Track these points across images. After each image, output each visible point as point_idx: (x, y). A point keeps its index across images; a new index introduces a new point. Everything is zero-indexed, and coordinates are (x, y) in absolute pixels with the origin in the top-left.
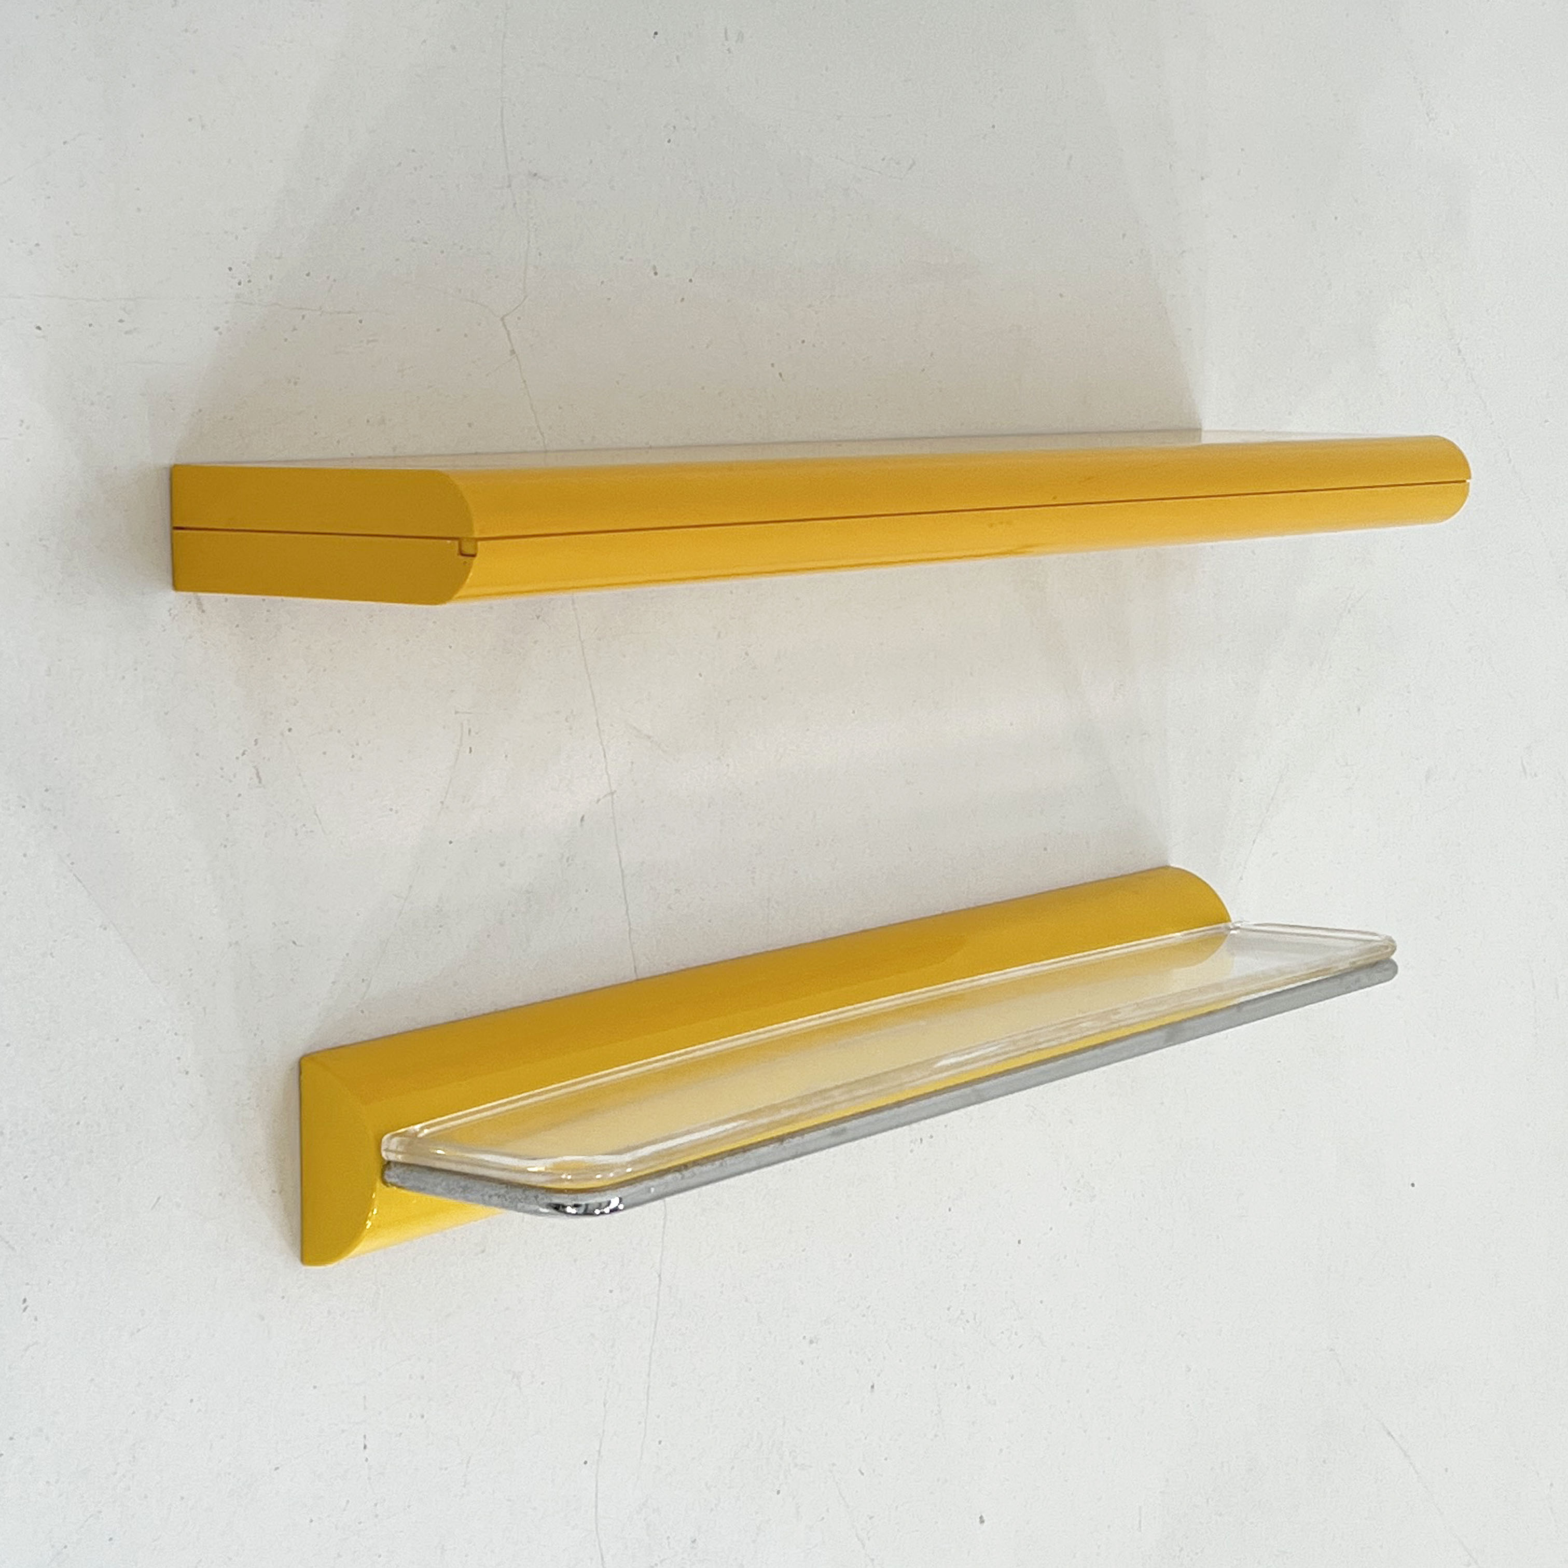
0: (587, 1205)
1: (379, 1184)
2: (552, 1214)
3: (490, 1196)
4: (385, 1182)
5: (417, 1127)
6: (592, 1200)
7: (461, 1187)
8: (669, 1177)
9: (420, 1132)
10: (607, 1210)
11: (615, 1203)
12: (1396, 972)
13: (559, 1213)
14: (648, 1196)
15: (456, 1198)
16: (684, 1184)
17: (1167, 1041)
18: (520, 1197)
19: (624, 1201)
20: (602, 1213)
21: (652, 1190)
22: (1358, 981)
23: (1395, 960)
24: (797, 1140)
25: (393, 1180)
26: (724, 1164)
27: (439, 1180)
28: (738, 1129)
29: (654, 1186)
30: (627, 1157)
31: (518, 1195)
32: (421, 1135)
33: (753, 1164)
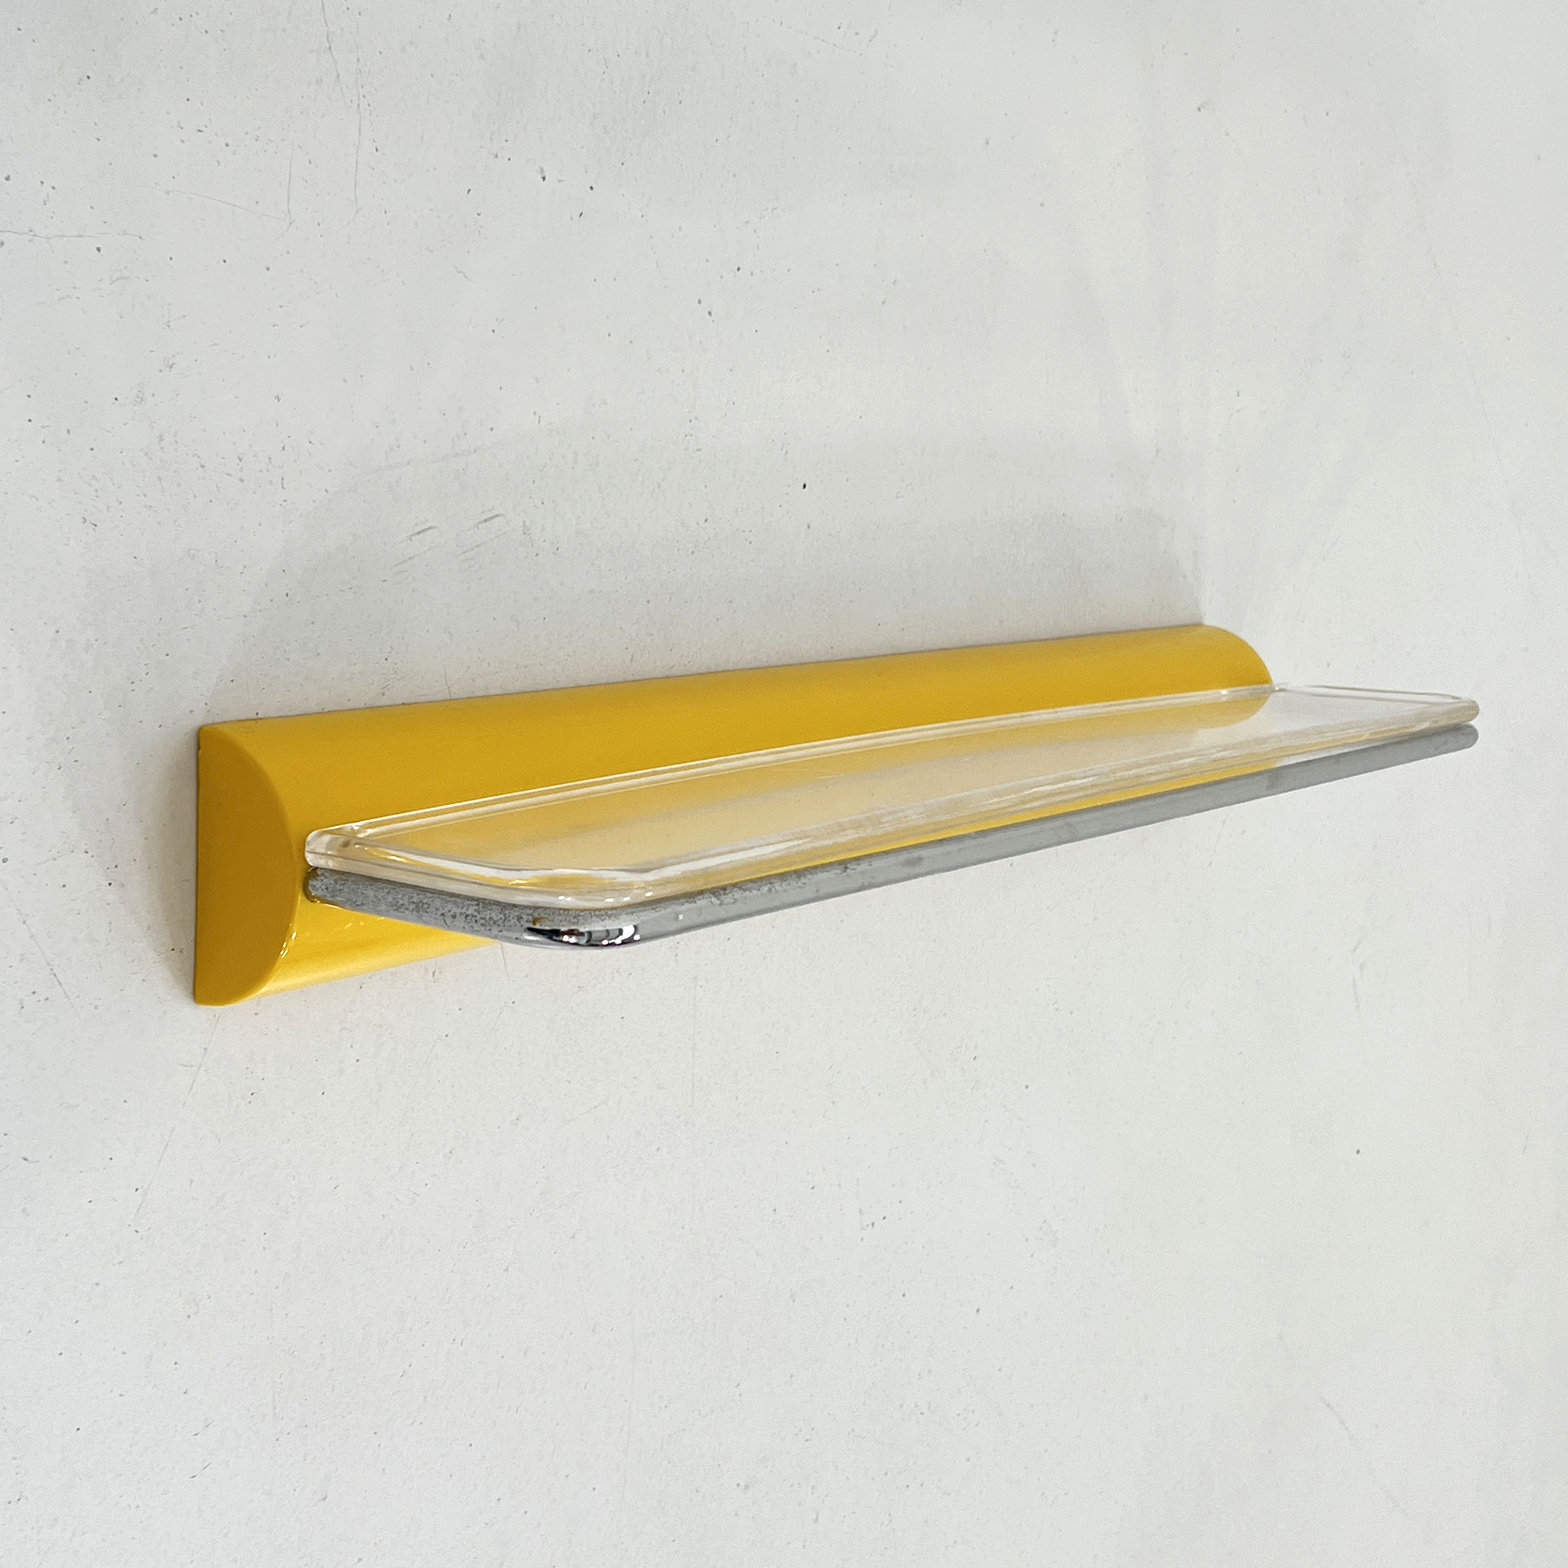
0: (590, 933)
1: (300, 897)
2: (542, 943)
3: (454, 917)
4: (309, 897)
5: (356, 826)
6: (597, 927)
7: (414, 903)
8: (701, 902)
9: (359, 832)
10: (618, 941)
11: (628, 932)
12: (1476, 738)
13: (552, 942)
14: (675, 926)
15: (406, 919)
16: (722, 913)
17: (1268, 788)
18: (495, 918)
19: (640, 929)
20: (613, 944)
21: (681, 917)
22: (1445, 743)
23: (1476, 727)
24: (864, 866)
25: (319, 893)
26: (773, 890)
27: (381, 894)
28: (795, 850)
29: (685, 913)
30: (650, 877)
31: (493, 915)
32: (361, 836)
33: (810, 893)
